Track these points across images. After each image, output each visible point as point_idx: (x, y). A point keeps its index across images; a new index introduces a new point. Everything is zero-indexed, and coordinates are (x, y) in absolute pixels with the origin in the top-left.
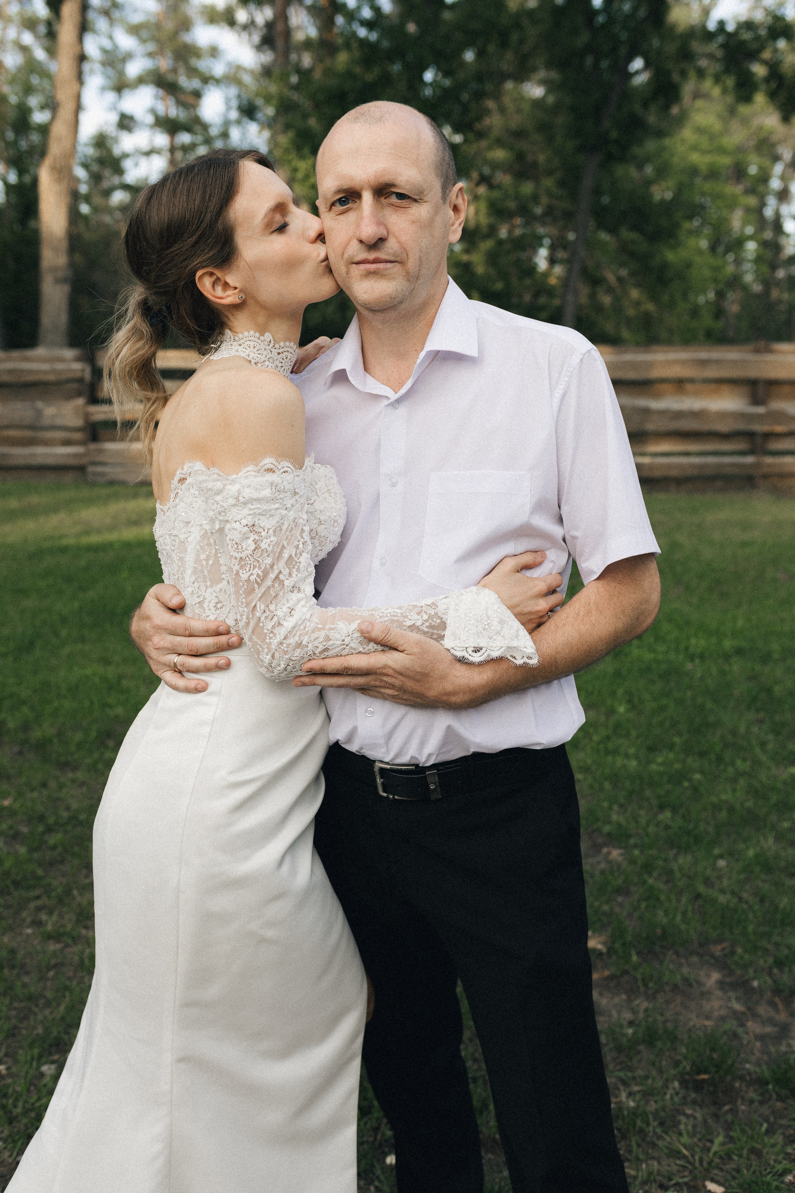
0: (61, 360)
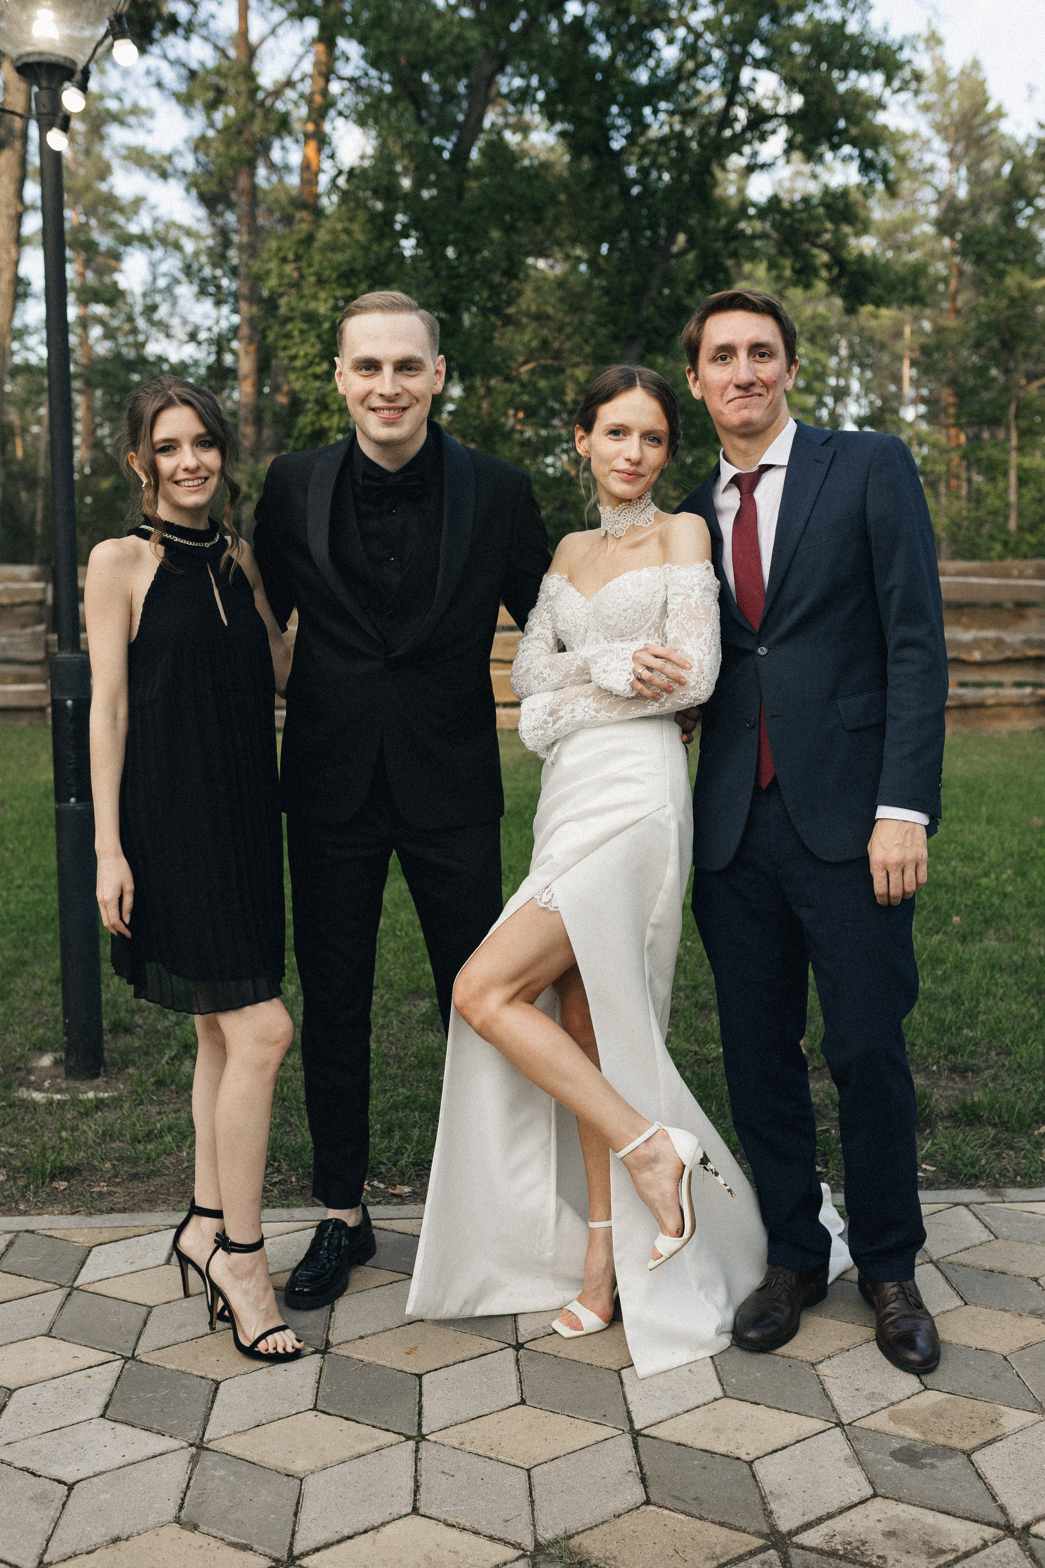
0: (16, 579)
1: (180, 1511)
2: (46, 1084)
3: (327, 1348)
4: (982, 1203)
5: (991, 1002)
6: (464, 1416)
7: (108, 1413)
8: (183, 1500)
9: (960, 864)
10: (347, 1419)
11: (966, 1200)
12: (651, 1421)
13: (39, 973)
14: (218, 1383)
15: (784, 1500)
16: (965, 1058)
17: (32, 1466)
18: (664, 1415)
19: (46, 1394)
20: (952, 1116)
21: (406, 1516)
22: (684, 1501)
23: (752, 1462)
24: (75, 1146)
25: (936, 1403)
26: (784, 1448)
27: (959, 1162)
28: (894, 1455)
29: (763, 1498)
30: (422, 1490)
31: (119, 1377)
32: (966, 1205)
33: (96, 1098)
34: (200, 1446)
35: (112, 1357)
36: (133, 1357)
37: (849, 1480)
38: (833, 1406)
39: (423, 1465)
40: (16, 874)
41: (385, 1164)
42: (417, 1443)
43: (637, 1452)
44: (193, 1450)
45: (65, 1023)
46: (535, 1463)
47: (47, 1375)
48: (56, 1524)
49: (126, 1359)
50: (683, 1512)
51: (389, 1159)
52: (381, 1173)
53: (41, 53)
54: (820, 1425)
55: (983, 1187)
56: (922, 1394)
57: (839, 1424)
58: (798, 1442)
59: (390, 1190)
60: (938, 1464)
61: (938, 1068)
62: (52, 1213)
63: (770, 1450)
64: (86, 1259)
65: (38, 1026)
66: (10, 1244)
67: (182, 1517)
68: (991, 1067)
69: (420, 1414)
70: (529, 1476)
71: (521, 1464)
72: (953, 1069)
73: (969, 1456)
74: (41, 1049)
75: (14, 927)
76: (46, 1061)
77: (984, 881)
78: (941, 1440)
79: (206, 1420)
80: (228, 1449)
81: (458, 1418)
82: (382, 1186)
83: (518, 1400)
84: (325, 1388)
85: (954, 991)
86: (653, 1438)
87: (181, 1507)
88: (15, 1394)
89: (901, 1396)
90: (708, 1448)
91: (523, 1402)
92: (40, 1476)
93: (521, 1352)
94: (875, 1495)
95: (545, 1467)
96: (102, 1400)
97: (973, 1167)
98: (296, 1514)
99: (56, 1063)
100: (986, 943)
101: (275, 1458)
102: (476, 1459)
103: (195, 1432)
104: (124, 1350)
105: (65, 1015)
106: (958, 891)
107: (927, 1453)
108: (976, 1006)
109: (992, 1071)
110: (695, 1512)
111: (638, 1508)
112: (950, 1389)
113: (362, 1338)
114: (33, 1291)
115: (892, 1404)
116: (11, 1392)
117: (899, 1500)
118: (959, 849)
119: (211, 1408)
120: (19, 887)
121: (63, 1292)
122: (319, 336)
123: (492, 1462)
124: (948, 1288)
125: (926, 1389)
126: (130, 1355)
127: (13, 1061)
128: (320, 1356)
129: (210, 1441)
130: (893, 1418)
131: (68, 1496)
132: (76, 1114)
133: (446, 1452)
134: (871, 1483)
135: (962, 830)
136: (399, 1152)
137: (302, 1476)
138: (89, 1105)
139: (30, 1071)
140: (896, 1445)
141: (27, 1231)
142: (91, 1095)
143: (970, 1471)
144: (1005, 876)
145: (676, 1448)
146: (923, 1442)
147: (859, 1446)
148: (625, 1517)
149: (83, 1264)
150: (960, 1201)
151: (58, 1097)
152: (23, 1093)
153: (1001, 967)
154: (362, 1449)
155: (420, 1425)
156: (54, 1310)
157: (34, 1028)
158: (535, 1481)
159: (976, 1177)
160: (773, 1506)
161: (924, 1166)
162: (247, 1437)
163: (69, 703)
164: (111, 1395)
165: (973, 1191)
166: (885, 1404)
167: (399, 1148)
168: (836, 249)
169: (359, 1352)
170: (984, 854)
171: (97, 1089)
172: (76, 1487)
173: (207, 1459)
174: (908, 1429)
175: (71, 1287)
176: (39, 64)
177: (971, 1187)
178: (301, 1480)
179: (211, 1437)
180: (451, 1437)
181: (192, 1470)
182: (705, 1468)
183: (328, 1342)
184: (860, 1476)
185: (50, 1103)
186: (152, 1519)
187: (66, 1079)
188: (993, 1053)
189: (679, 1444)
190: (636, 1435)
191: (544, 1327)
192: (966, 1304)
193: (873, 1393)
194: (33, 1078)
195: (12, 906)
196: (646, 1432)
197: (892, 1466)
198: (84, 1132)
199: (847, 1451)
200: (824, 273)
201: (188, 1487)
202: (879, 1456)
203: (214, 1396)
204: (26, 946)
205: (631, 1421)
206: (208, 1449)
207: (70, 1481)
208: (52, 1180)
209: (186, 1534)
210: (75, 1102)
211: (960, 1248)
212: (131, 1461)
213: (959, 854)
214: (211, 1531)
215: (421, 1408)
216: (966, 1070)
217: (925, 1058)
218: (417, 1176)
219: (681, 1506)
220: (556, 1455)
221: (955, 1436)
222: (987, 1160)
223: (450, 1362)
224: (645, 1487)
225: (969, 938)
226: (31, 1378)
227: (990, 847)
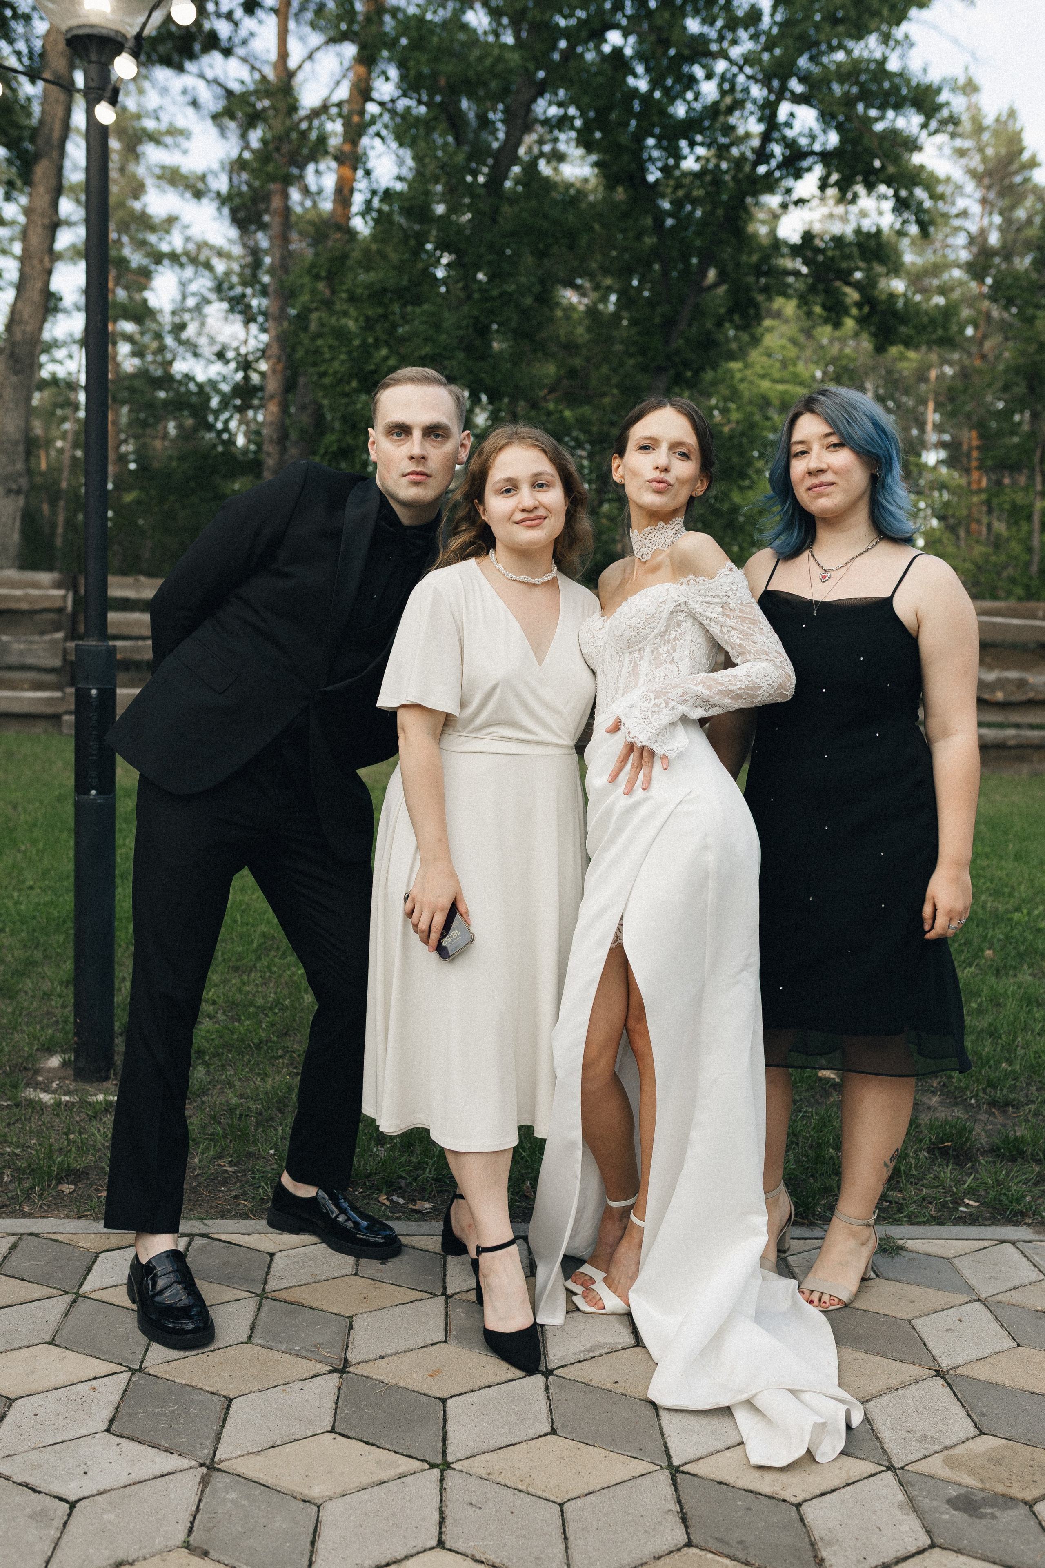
0: (36, 585)
1: (189, 1535)
2: (54, 1085)
3: (345, 1367)
4: (1030, 1242)
5: (1029, 1036)
6: (492, 1444)
7: (114, 1427)
8: (192, 1523)
9: (990, 899)
10: (367, 1443)
11: (1013, 1237)
12: (691, 1457)
13: (49, 973)
14: (230, 1400)
15: (835, 1548)
16: (1005, 1091)
17: (32, 1481)
18: (703, 1451)
19: (48, 1404)
20: (994, 1151)
21: (431, 1549)
22: (728, 1544)
23: (800, 1504)
24: (83, 1149)
25: (992, 1449)
26: (832, 1491)
27: (1004, 1198)
28: (949, 1502)
29: (813, 1544)
30: (448, 1522)
31: (125, 1390)
32: (1013, 1243)
33: (106, 1100)
34: (211, 1467)
35: (118, 1368)
36: (141, 1370)
37: (905, 1528)
38: (883, 1449)
39: (448, 1495)
40: (27, 874)
41: (404, 1178)
42: (442, 1471)
43: (676, 1490)
44: (204, 1470)
45: (75, 1021)
46: (568, 1497)
47: (49, 1385)
48: (56, 1544)
49: (133, 1371)
50: (727, 1556)
51: (408, 1173)
52: (400, 1188)
53: (92, 26)
54: (872, 1468)
55: (1029, 1225)
56: (978, 1439)
57: (891, 1468)
58: (848, 1485)
59: (411, 1206)
60: (998, 1514)
61: (977, 1101)
62: (57, 1217)
63: (818, 1492)
64: (92, 1265)
65: (48, 1026)
66: (14, 1247)
67: (192, 1542)
68: (1033, 1102)
69: (444, 1440)
70: (562, 1511)
71: (553, 1498)
72: (993, 1103)
73: (1031, 1507)
74: (49, 1050)
75: (24, 927)
76: (55, 1061)
77: (1016, 916)
78: (1000, 1489)
79: (218, 1439)
80: (241, 1470)
81: (486, 1448)
82: (401, 1201)
83: (548, 1429)
84: (344, 1410)
85: (990, 1025)
86: (694, 1475)
87: (190, 1531)
88: (15, 1404)
89: (955, 1440)
90: (751, 1487)
91: (554, 1432)
92: (40, 1492)
93: (551, 1378)
94: (933, 1546)
95: (579, 1502)
96: (108, 1413)
97: (1018, 1201)
98: (313, 1543)
99: (65, 1064)
100: (1020, 977)
101: (289, 1481)
102: (506, 1490)
103: (206, 1451)
104: (131, 1362)
105: (76, 1016)
106: (989, 925)
107: (985, 1502)
108: (1014, 1041)
109: (1033, 1107)
110: (740, 1555)
111: (679, 1550)
112: (1007, 1435)
113: (382, 1357)
114: (36, 1296)
115: (946, 1448)
116: (11, 1401)
117: (959, 1551)
118: (988, 884)
119: (223, 1427)
120: (31, 888)
121: (68, 1299)
122: (349, 353)
123: (522, 1495)
124: (999, 1329)
125: (982, 1433)
126: (137, 1367)
127: (20, 1060)
128: (338, 1375)
129: (221, 1461)
130: (949, 1463)
131: (69, 1515)
132: (83, 1116)
133: (473, 1483)
134: (928, 1532)
135: (988, 866)
136: (420, 1166)
137: (319, 1502)
138: (97, 1107)
139: (37, 1072)
140: (953, 1492)
141: (31, 1234)
142: (101, 1097)
143: (1033, 1523)
144: (1036, 912)
145: (717, 1486)
146: (982, 1490)
147: (914, 1493)
148: (667, 1559)
149: (89, 1270)
150: (1006, 1238)
151: (67, 1098)
152: (30, 1093)
153: (1037, 1001)
154: (383, 1476)
155: (444, 1453)
156: (58, 1317)
157: (42, 1029)
158: (569, 1516)
159: (1023, 1214)
160: (824, 1554)
161: (967, 1201)
162: (260, 1458)
163: (94, 692)
164: (117, 1408)
165: (1020, 1228)
166: (938, 1448)
167: (419, 1163)
168: (866, 288)
169: (378, 1371)
170: (1013, 889)
171: (106, 1093)
172: (78, 1505)
173: (219, 1481)
174: (965, 1476)
175: (77, 1293)
176: (90, 37)
177: (1016, 1224)
178: (319, 1507)
179: (223, 1457)
180: (479, 1465)
181: (202, 1491)
182: (749, 1509)
183: (346, 1360)
184: (916, 1524)
185: (58, 1104)
186: (159, 1542)
187: (75, 1080)
188: (1033, 1089)
189: (720, 1483)
190: (675, 1471)
191: (574, 1354)
192: (1019, 1345)
193: (926, 1436)
194: (40, 1079)
195: (23, 907)
196: (685, 1468)
197: (948, 1515)
198: (93, 1135)
199: (901, 1497)
200: (854, 311)
201: (198, 1509)
202: (935, 1503)
203: (226, 1414)
204: (36, 947)
205: (669, 1457)
206: (219, 1470)
207: (72, 1498)
208: (59, 1183)
209: (195, 1561)
210: (84, 1104)
211: (1009, 1286)
212: (137, 1480)
213: (988, 889)
214: (221, 1558)
215: (445, 1434)
216: (1007, 1104)
217: (963, 1090)
218: (438, 1192)
219: (726, 1551)
220: (591, 1489)
221: (1015, 1485)
222: (1032, 1197)
223: (476, 1387)
224: (687, 1527)
225: (1003, 972)
226: (34, 1388)
227: (1020, 884)
